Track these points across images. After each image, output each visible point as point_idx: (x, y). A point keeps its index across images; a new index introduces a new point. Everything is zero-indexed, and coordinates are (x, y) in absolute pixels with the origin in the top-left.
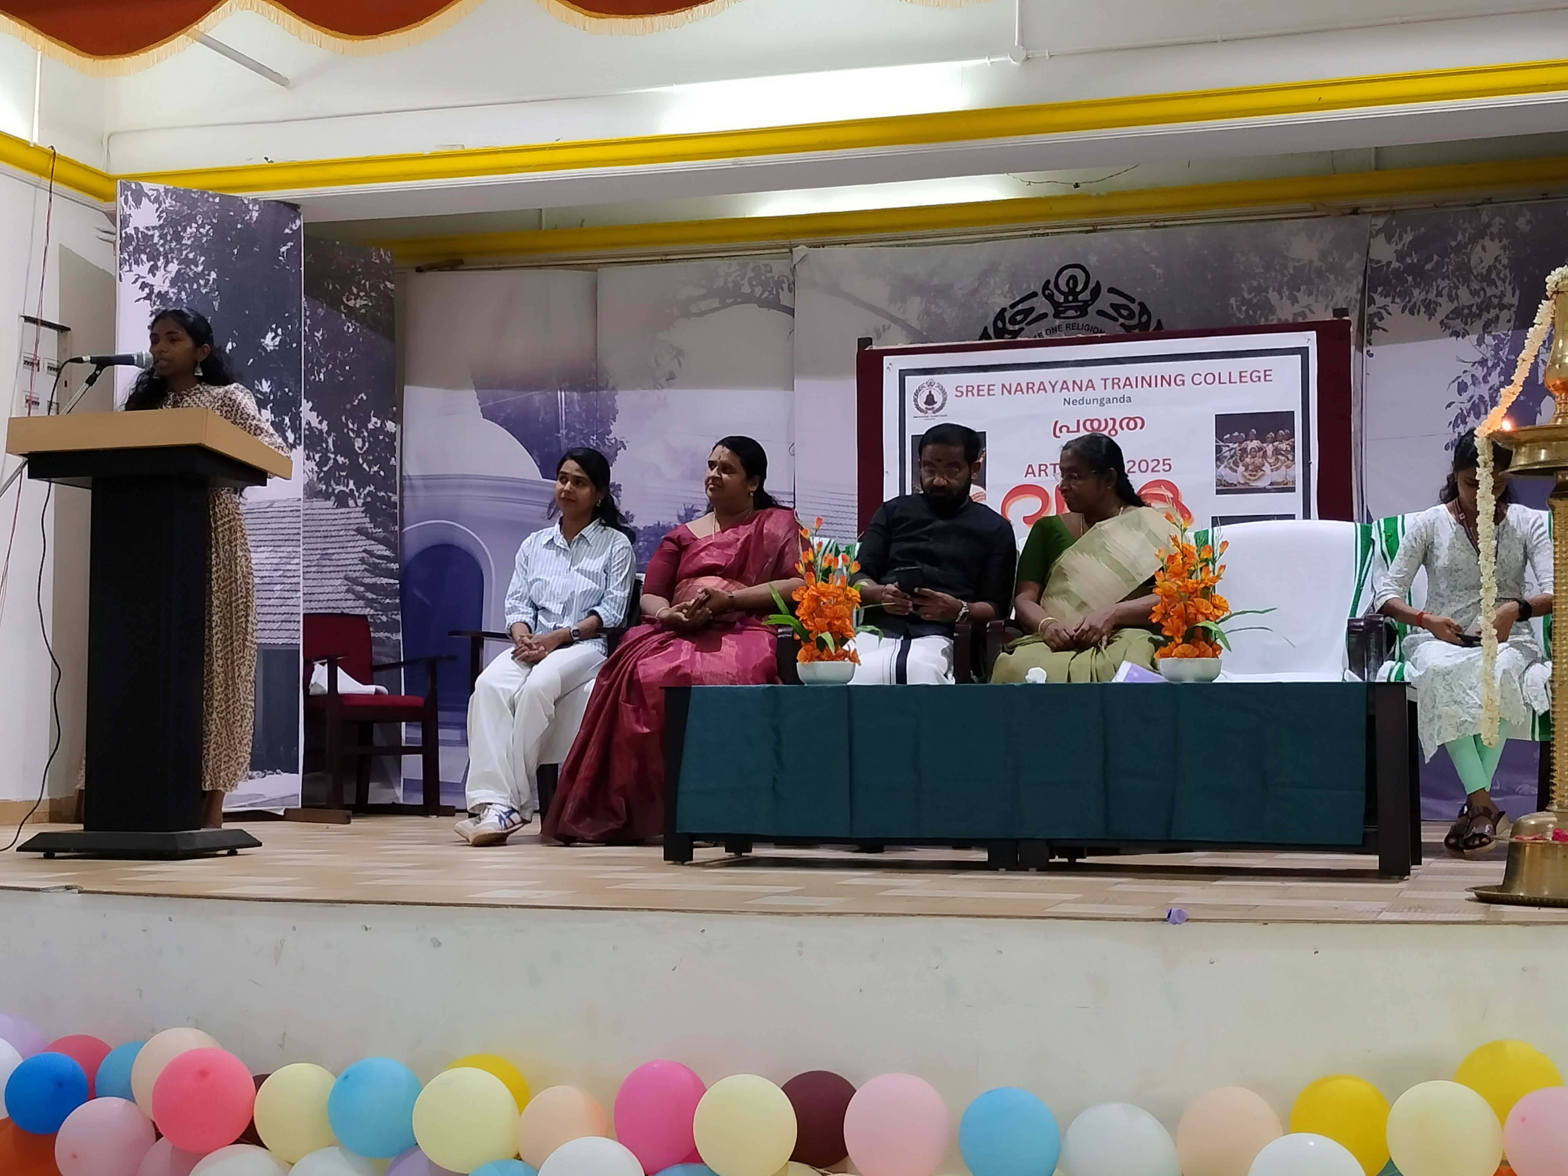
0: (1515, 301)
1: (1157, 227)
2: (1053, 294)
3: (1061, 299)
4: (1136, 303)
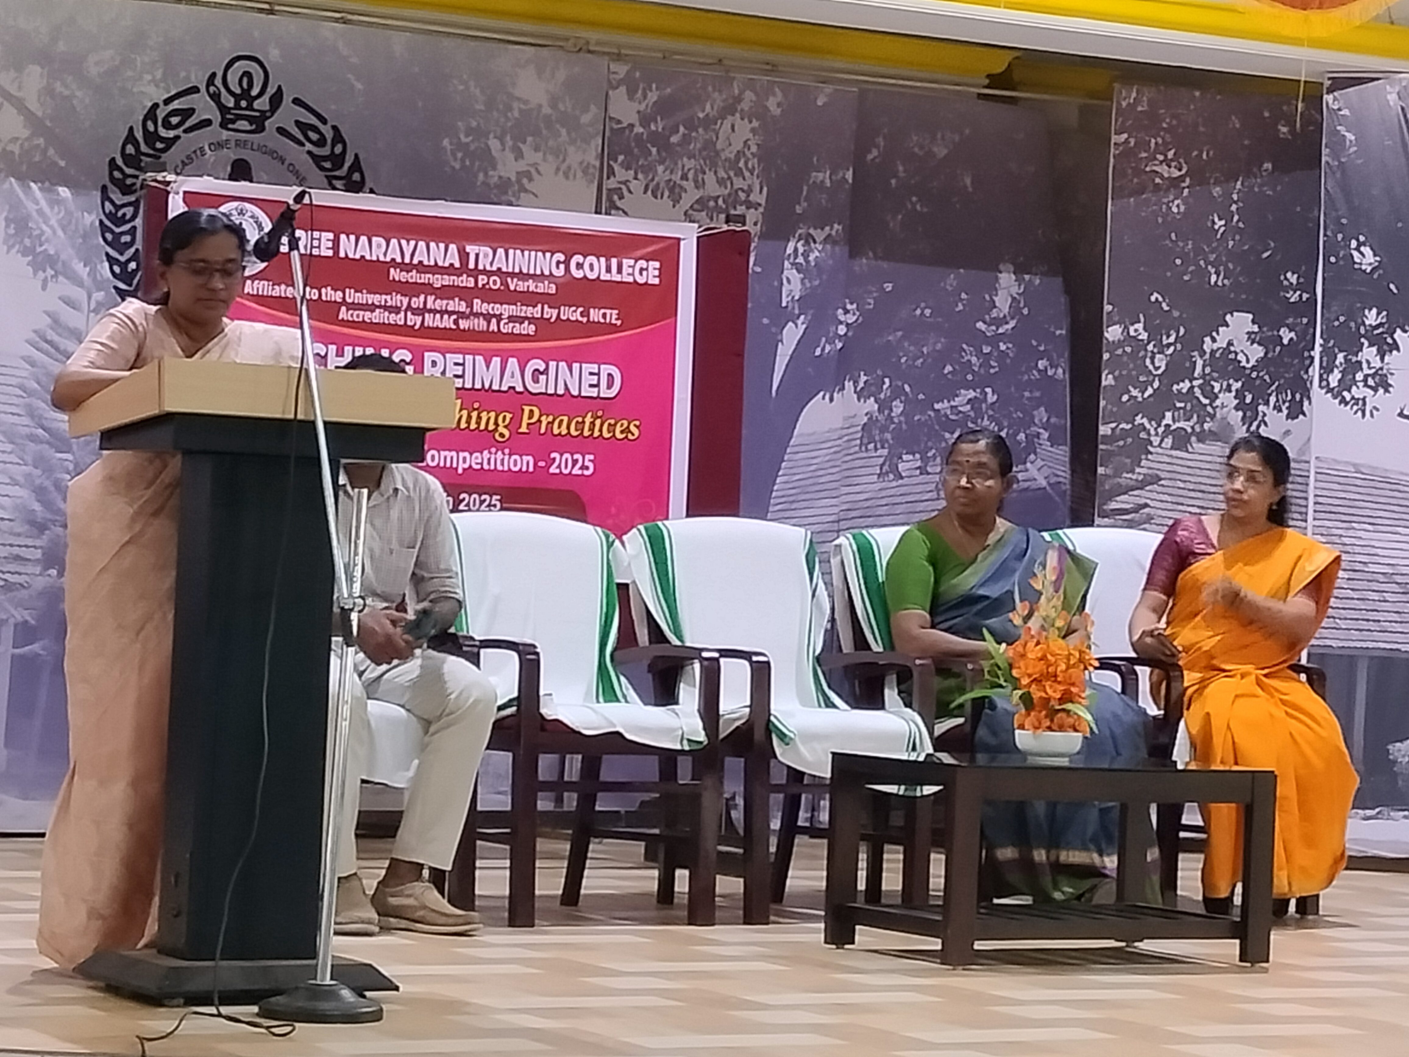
2: (219, 95)
3: (231, 104)
4: (329, 125)
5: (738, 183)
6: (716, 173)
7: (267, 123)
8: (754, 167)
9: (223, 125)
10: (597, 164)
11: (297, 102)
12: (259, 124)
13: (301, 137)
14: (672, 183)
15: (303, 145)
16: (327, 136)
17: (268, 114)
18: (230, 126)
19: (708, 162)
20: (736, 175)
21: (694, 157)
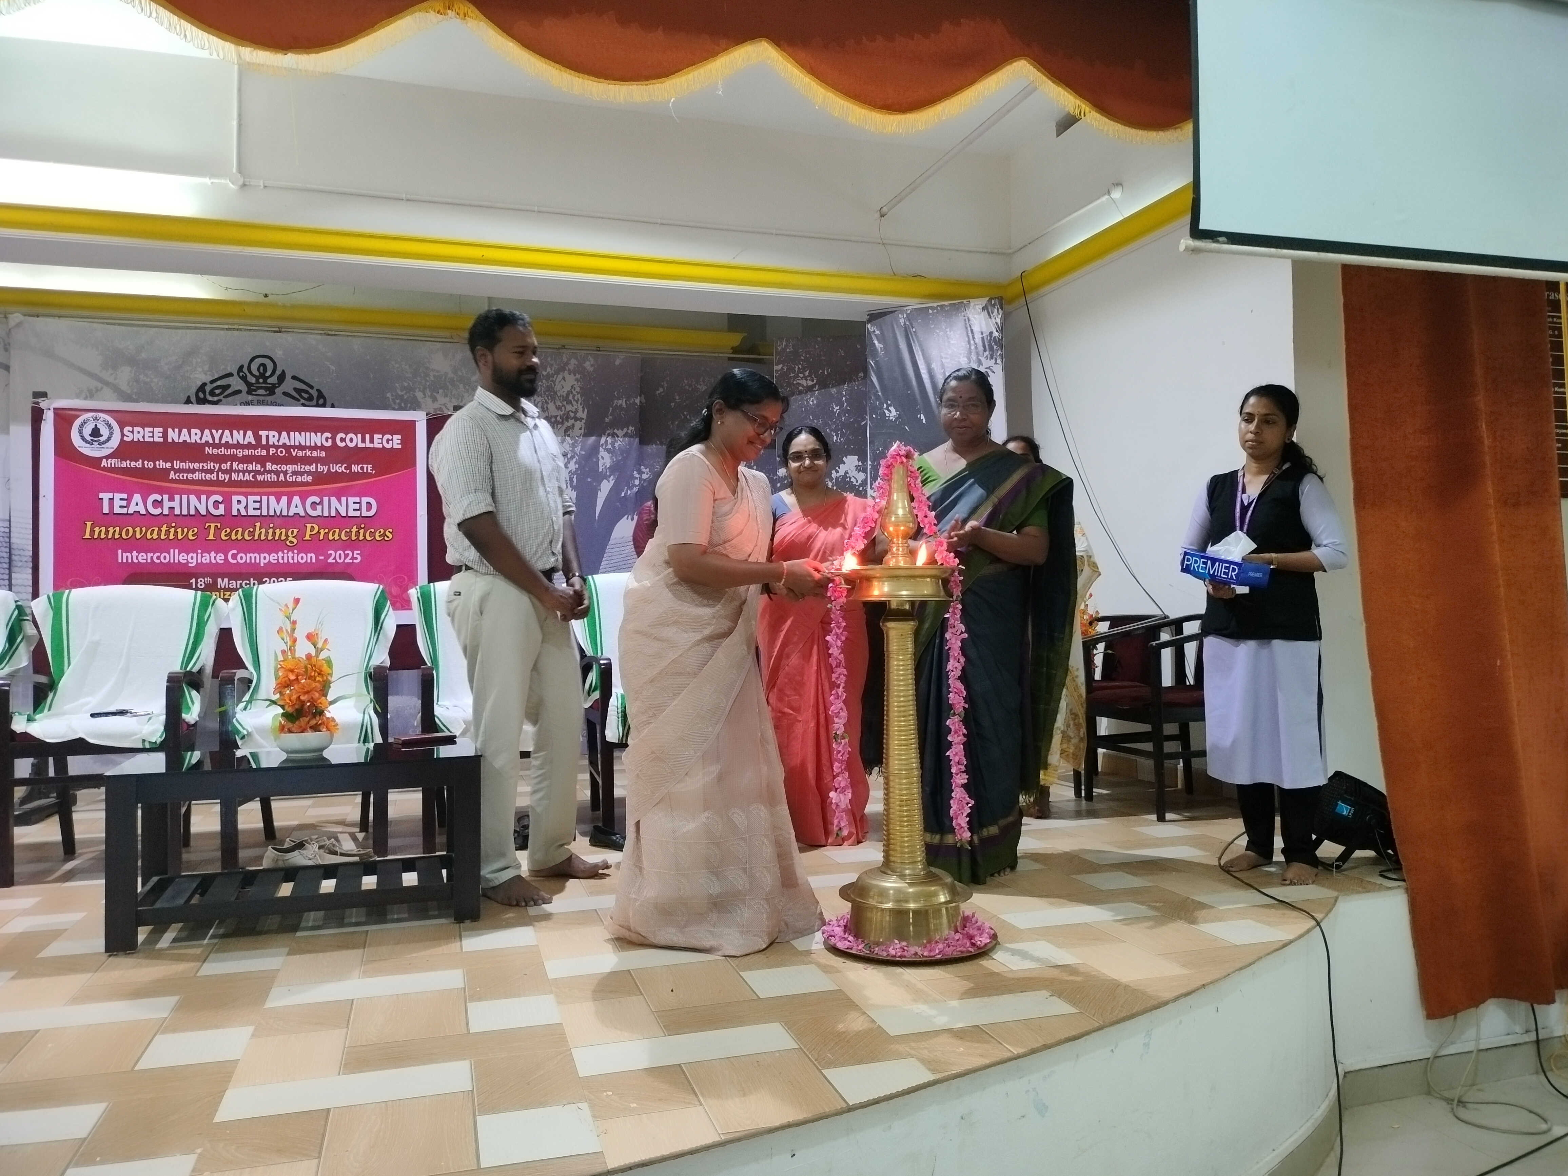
0: (584, 416)
1: (329, 335)
2: (246, 377)
3: (253, 380)
4: (315, 389)
5: (569, 408)
6: (555, 403)
7: (276, 390)
8: (578, 400)
9: (249, 392)
11: (294, 378)
12: (271, 391)
13: (298, 397)
15: (298, 400)
16: (312, 395)
17: (277, 385)
18: (254, 392)
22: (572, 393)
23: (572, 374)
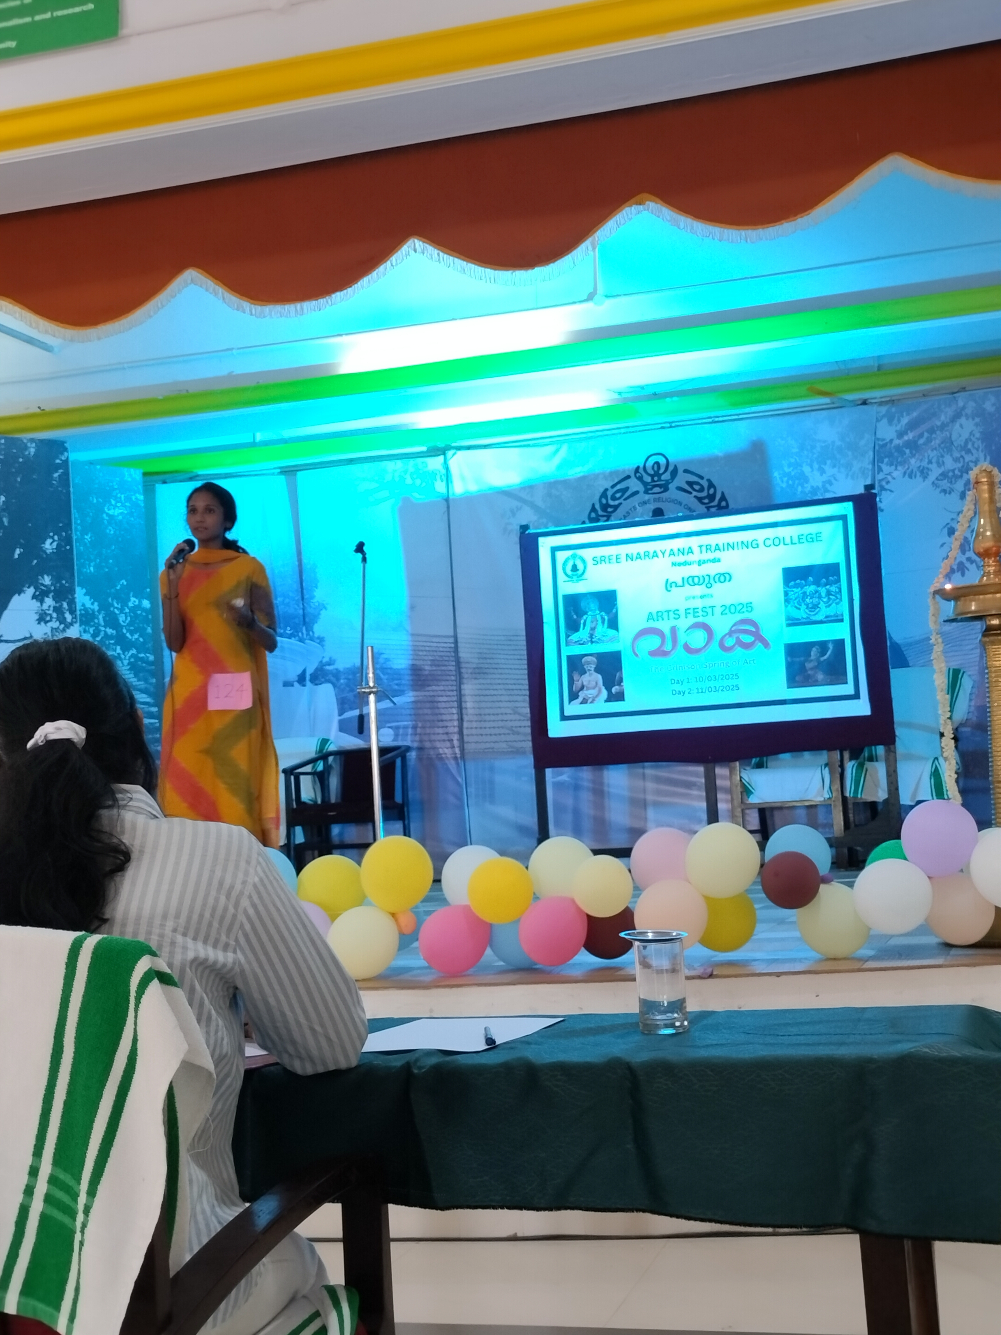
1: (719, 422)
2: (642, 476)
3: (648, 479)
4: (705, 480)
7: (670, 486)
8: (979, 447)
9: (646, 492)
10: (870, 467)
11: (686, 471)
12: (665, 488)
13: (689, 489)
14: (921, 468)
15: (690, 493)
16: (703, 484)
17: (670, 481)
18: (650, 492)
19: (945, 450)
20: (966, 453)
21: (936, 449)
22: (971, 440)
23: (970, 420)
